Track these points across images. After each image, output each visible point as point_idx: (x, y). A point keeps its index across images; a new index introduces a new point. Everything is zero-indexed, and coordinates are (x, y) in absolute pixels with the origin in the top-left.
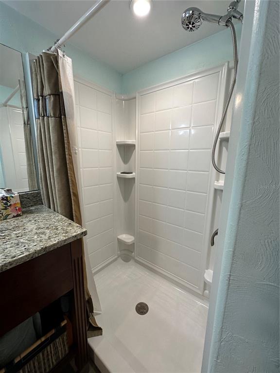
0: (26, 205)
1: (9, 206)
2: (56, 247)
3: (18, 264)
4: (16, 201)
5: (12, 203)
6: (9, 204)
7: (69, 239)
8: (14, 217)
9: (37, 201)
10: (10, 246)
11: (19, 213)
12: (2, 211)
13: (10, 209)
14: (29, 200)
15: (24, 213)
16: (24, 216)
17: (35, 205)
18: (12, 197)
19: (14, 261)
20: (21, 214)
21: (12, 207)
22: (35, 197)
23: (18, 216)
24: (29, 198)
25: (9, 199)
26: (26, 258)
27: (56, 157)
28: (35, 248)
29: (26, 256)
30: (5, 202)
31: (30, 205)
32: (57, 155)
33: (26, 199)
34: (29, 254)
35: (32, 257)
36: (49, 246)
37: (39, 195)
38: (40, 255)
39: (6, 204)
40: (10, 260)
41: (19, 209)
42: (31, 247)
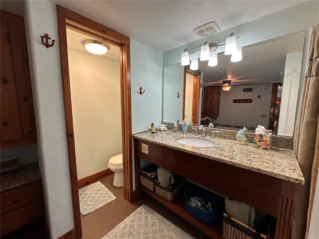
0: (278, 145)
1: (262, 141)
2: (267, 174)
3: (242, 167)
4: (267, 139)
5: (264, 139)
6: (262, 139)
7: (280, 175)
8: (263, 148)
9: (289, 145)
10: (245, 159)
11: (267, 147)
12: (257, 142)
13: (262, 143)
14: (281, 142)
15: (271, 149)
16: (270, 151)
17: (286, 148)
18: (265, 136)
19: (241, 164)
20: (268, 149)
21: (264, 142)
22: (287, 142)
23: (266, 149)
24: (282, 141)
25: (263, 136)
26: (247, 167)
27: (308, 111)
28: (254, 166)
29: (247, 166)
30: (260, 137)
31: (282, 146)
32: (310, 110)
33: (279, 141)
34: (249, 166)
35: (250, 169)
36: (262, 170)
37: (291, 141)
38: (255, 171)
39: (260, 139)
40: (240, 163)
41: (268, 145)
42: (253, 164)
